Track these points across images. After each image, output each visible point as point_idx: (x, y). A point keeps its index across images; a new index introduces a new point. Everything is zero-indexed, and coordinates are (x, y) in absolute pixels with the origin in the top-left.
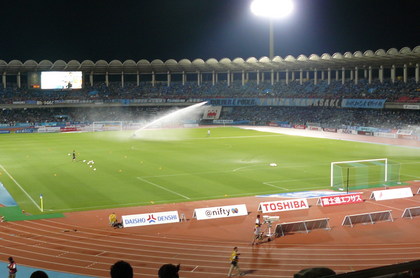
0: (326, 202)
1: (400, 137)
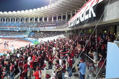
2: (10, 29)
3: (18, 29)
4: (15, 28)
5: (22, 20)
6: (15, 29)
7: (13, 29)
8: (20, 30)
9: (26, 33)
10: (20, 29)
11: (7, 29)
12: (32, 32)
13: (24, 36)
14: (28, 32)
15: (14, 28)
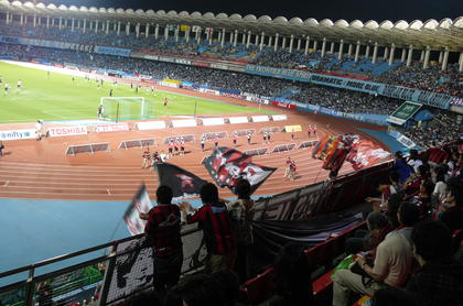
0: (101, 129)
1: (143, 80)
2: (349, 83)
3: (375, 88)
4: (366, 83)
5: (398, 54)
6: (368, 87)
7: (359, 85)
8: (381, 93)
9: (401, 110)
10: (382, 88)
11: (339, 82)
12: (424, 108)
13: (392, 119)
14: (408, 107)
15: (361, 82)
